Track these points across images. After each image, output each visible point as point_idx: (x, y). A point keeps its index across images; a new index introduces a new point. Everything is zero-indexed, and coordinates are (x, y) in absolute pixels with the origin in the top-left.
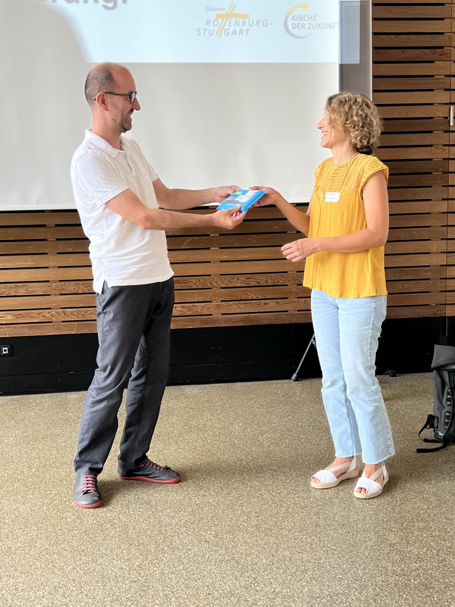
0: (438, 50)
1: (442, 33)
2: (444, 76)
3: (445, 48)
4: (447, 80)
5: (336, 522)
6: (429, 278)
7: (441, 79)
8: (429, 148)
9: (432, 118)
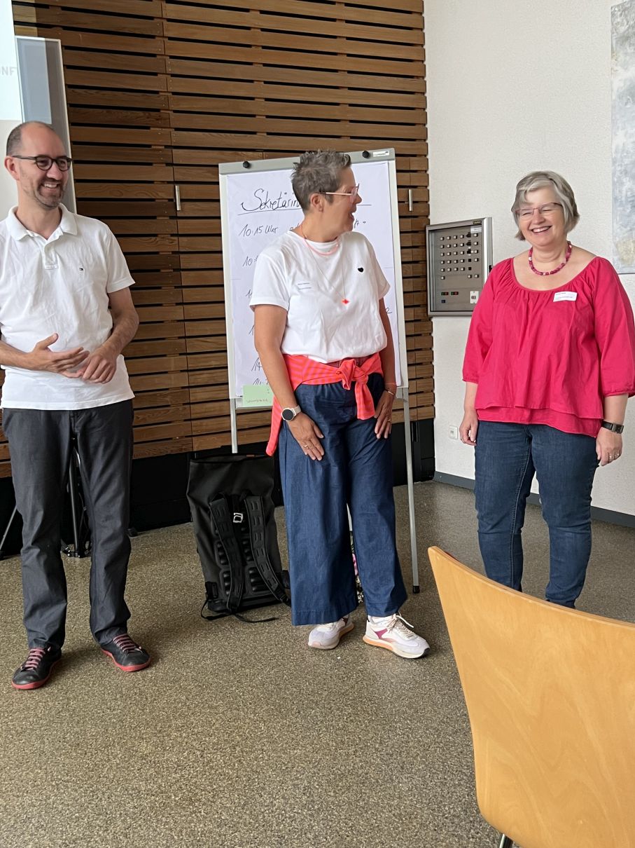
0: (153, 114)
1: (157, 92)
2: (163, 147)
3: (162, 111)
4: (168, 151)
5: (67, 743)
6: (170, 404)
7: (160, 150)
8: (153, 238)
9: (153, 200)
